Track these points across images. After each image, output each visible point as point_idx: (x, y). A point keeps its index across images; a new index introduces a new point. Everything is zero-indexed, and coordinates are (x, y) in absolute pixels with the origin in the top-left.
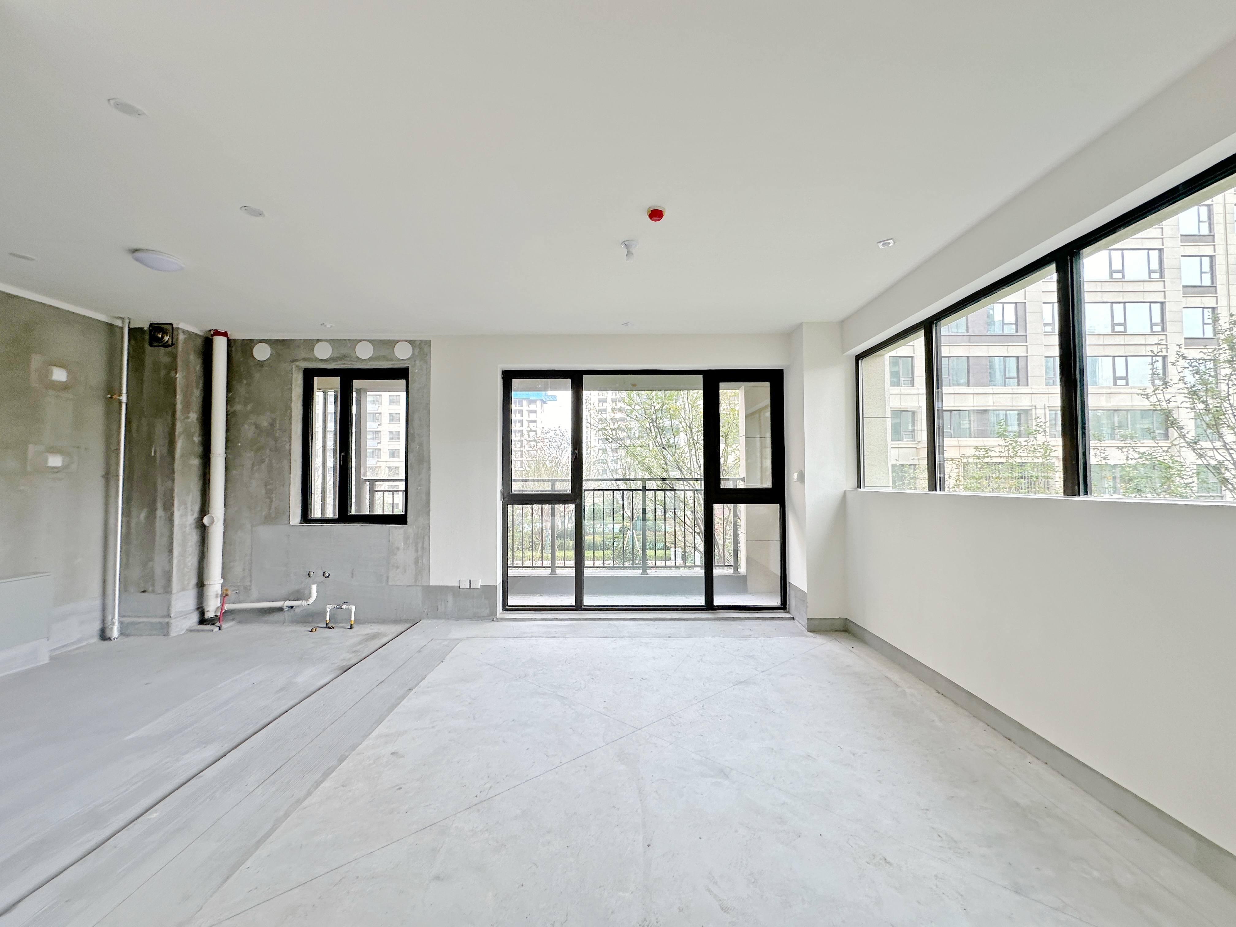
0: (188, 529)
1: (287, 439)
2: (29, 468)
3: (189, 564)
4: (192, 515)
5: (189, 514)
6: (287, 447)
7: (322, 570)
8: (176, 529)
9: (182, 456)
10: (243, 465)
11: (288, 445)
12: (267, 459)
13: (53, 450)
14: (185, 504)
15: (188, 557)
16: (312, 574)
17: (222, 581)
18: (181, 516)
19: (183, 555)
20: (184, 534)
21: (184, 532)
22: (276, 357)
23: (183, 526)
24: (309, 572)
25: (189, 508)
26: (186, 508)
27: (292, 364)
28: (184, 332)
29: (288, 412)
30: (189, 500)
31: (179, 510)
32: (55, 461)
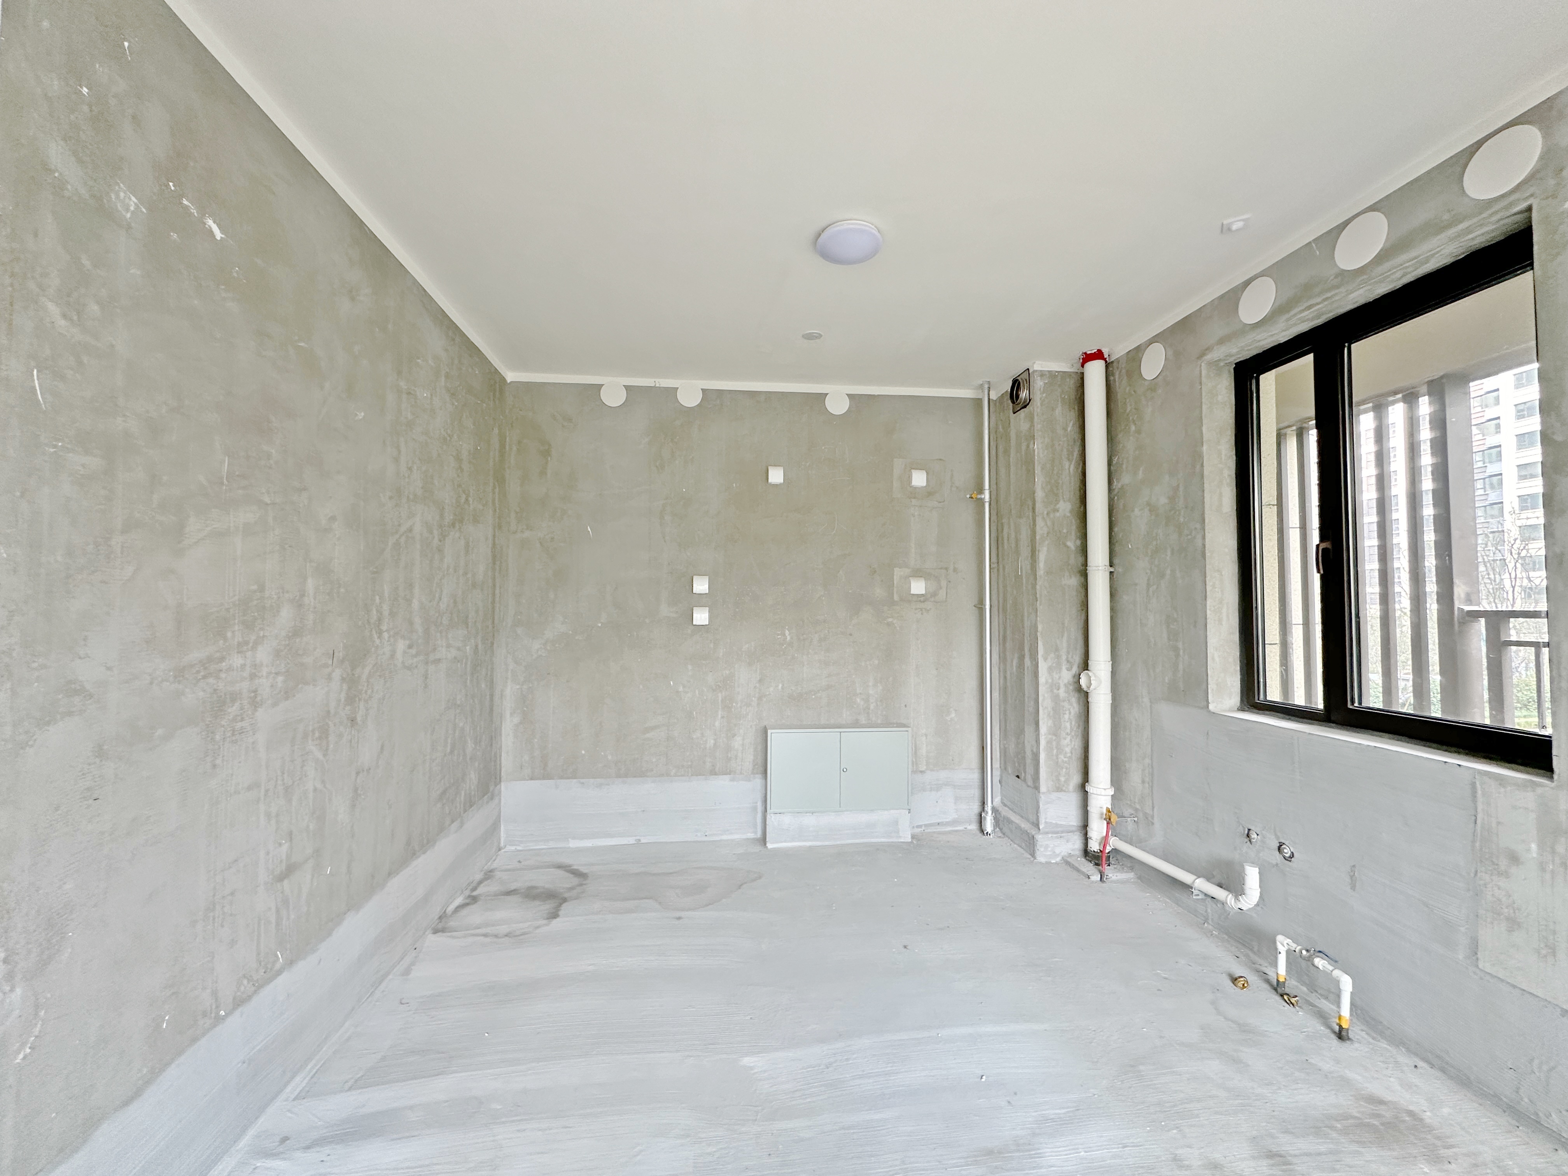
0: (1062, 692)
1: (1198, 526)
2: (896, 598)
3: (1068, 750)
4: (1068, 670)
5: (1064, 668)
6: (1199, 542)
7: (1277, 837)
8: (1042, 689)
9: (1048, 573)
10: (1136, 584)
11: (1199, 536)
12: (1168, 572)
13: (918, 573)
14: (1057, 650)
15: (1065, 739)
16: (1254, 836)
17: (1111, 792)
18: (1050, 669)
19: (1056, 731)
20: (1056, 699)
21: (1058, 696)
22: (1176, 360)
23: (1053, 686)
24: (1249, 830)
25: (1064, 657)
26: (1058, 657)
27: (1199, 362)
28: (1042, 374)
29: (1198, 467)
30: (1064, 645)
31: (1045, 659)
32: (918, 587)
